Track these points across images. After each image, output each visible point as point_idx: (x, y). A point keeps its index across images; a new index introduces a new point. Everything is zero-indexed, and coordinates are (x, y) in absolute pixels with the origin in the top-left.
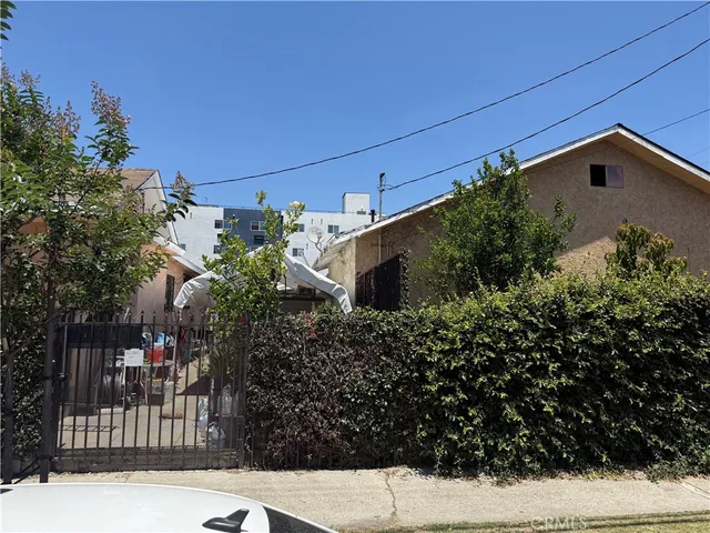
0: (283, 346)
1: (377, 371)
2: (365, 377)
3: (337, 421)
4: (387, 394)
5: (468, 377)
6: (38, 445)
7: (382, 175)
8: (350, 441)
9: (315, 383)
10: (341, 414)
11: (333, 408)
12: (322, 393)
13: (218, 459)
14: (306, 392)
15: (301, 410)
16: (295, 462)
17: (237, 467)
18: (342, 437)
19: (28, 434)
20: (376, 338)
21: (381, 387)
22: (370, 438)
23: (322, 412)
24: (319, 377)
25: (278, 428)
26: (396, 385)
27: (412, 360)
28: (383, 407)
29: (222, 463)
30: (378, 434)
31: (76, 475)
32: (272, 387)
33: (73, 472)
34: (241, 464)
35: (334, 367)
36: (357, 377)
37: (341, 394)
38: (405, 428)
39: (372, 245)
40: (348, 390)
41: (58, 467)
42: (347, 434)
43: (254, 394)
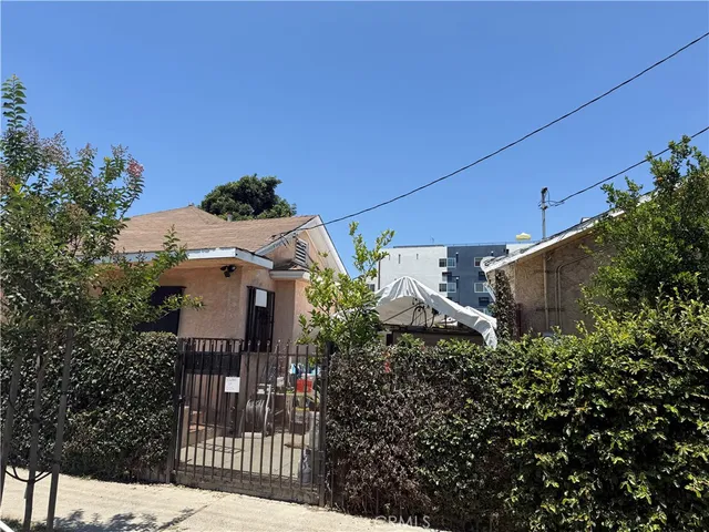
0: (358, 381)
1: (463, 416)
2: (448, 423)
3: (415, 470)
4: (474, 445)
5: (572, 433)
6: (162, 457)
7: (544, 191)
8: (431, 495)
9: (392, 424)
10: (420, 462)
11: (411, 454)
12: (398, 436)
13: (302, 494)
14: (382, 433)
15: (377, 452)
16: (374, 509)
17: (318, 505)
18: (422, 489)
19: (154, 446)
20: (461, 376)
21: (466, 437)
22: (455, 495)
23: (400, 457)
24: (396, 418)
25: (355, 469)
26: (486, 434)
27: (504, 406)
28: (470, 460)
29: (306, 498)
30: (464, 492)
31: (187, 489)
32: (348, 423)
33: (187, 486)
34: (322, 503)
35: (412, 407)
36: (436, 421)
37: (419, 439)
38: (502, 489)
39: (536, 272)
40: (427, 435)
41: (177, 479)
42: (427, 487)
43: (332, 429)
